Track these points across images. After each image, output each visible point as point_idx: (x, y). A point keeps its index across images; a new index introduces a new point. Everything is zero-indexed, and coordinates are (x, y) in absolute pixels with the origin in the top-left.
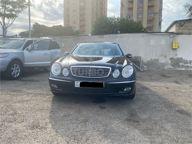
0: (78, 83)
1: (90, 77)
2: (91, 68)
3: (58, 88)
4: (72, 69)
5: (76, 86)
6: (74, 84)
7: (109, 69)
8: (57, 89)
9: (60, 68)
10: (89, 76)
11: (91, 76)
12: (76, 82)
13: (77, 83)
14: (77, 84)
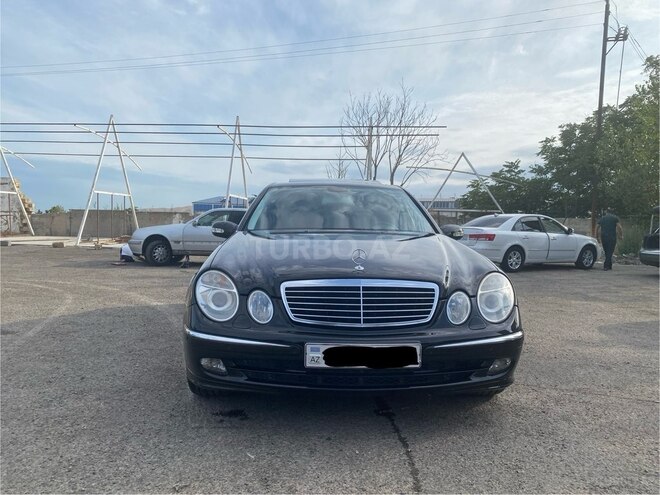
0: (318, 350)
1: (363, 325)
2: (365, 288)
3: (230, 372)
4: (287, 294)
5: (309, 364)
6: (302, 353)
7: (433, 290)
8: (228, 378)
9: (235, 290)
10: (359, 321)
11: (365, 321)
12: (308, 347)
13: (312, 350)
14: (314, 356)
